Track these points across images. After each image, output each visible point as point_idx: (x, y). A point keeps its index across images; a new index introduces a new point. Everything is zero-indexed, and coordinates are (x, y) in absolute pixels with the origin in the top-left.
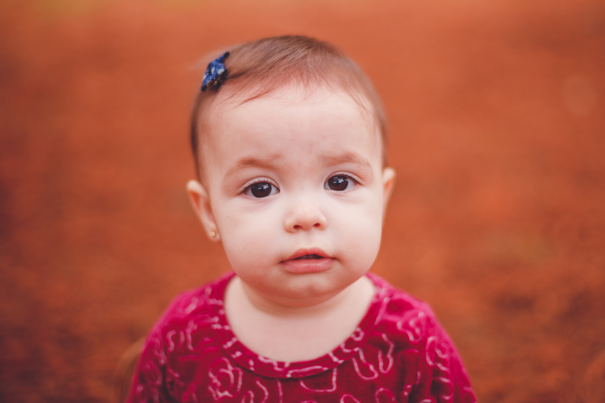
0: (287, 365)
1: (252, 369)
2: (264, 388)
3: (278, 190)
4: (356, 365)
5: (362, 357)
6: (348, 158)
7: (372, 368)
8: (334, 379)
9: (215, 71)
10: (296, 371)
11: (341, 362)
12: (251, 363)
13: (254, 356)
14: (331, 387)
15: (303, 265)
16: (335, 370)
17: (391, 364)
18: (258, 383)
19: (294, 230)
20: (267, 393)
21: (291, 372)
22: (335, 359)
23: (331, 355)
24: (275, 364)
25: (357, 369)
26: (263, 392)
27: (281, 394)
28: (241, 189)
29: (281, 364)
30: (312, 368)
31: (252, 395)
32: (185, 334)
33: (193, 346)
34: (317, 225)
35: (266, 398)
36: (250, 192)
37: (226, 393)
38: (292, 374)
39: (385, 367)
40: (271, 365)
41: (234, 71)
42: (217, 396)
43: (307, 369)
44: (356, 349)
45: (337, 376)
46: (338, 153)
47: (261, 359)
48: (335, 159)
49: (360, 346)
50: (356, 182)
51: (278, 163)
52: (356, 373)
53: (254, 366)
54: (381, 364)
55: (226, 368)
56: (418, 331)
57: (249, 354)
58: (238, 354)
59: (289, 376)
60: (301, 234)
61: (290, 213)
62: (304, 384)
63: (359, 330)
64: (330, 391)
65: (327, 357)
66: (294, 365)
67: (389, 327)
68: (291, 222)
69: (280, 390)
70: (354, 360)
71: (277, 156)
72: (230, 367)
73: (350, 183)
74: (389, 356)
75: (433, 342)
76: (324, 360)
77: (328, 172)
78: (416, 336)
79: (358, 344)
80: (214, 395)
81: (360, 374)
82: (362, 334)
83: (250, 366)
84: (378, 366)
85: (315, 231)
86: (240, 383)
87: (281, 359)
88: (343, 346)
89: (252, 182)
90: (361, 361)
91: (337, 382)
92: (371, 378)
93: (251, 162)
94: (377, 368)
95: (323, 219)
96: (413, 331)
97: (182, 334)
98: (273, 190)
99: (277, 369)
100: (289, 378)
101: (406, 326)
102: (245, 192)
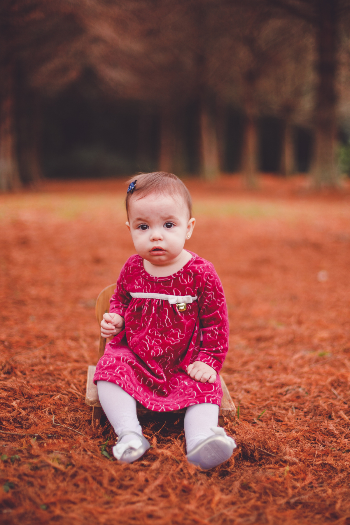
0: (158, 278)
1: (147, 279)
2: (150, 285)
3: (149, 228)
4: (180, 279)
5: (182, 277)
6: (171, 217)
7: (185, 280)
8: (172, 283)
9: (131, 188)
10: (160, 279)
11: (175, 277)
12: (147, 277)
13: (148, 275)
14: (171, 286)
15: (156, 253)
16: (173, 280)
17: (192, 280)
18: (149, 283)
19: (153, 241)
20: (151, 287)
21: (158, 280)
22: (173, 277)
23: (172, 275)
24: (154, 277)
25: (180, 281)
26: (150, 286)
27: (155, 287)
28: (137, 227)
29: (156, 278)
30: (165, 279)
31: (147, 287)
32: (130, 268)
33: (131, 272)
34: (160, 239)
35: (151, 288)
36: (141, 228)
37: (140, 287)
38: (159, 281)
39: (190, 281)
40: (153, 278)
41: (137, 188)
42: (137, 287)
43: (163, 279)
44: (180, 274)
45: (173, 282)
46: (167, 216)
47: (150, 276)
48: (166, 218)
49: (182, 274)
50: (174, 225)
51: (148, 220)
52: (180, 282)
53: (148, 278)
54: (189, 279)
55: (140, 279)
56: (202, 269)
57: (147, 274)
58: (144, 274)
59: (157, 281)
60: (155, 242)
61: (151, 235)
62: (162, 284)
63: (182, 268)
64: (170, 287)
65: (171, 276)
66: (159, 278)
67: (193, 268)
68: (151, 238)
69: (155, 286)
70: (179, 278)
71: (148, 218)
72: (141, 279)
73: (173, 225)
74: (192, 277)
75: (207, 274)
76: (170, 277)
77: (164, 222)
78: (201, 271)
79: (182, 273)
80: (136, 287)
81: (181, 282)
82: (183, 270)
83: (146, 278)
84: (188, 280)
85: (159, 241)
86: (144, 283)
87: (156, 276)
88: (176, 273)
89: (141, 224)
90: (182, 278)
91: (173, 284)
92: (185, 284)
93: (139, 219)
94: (187, 281)
95: (162, 238)
96: (201, 270)
97: (129, 268)
98: (148, 228)
99: (154, 279)
100: (157, 282)
101: (199, 268)
102: (139, 228)
